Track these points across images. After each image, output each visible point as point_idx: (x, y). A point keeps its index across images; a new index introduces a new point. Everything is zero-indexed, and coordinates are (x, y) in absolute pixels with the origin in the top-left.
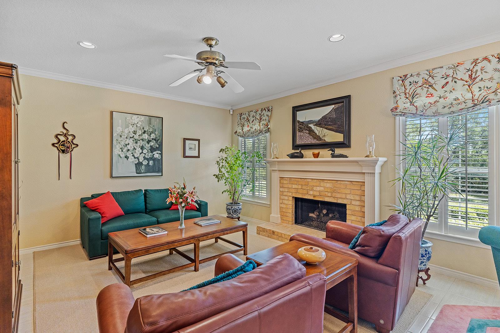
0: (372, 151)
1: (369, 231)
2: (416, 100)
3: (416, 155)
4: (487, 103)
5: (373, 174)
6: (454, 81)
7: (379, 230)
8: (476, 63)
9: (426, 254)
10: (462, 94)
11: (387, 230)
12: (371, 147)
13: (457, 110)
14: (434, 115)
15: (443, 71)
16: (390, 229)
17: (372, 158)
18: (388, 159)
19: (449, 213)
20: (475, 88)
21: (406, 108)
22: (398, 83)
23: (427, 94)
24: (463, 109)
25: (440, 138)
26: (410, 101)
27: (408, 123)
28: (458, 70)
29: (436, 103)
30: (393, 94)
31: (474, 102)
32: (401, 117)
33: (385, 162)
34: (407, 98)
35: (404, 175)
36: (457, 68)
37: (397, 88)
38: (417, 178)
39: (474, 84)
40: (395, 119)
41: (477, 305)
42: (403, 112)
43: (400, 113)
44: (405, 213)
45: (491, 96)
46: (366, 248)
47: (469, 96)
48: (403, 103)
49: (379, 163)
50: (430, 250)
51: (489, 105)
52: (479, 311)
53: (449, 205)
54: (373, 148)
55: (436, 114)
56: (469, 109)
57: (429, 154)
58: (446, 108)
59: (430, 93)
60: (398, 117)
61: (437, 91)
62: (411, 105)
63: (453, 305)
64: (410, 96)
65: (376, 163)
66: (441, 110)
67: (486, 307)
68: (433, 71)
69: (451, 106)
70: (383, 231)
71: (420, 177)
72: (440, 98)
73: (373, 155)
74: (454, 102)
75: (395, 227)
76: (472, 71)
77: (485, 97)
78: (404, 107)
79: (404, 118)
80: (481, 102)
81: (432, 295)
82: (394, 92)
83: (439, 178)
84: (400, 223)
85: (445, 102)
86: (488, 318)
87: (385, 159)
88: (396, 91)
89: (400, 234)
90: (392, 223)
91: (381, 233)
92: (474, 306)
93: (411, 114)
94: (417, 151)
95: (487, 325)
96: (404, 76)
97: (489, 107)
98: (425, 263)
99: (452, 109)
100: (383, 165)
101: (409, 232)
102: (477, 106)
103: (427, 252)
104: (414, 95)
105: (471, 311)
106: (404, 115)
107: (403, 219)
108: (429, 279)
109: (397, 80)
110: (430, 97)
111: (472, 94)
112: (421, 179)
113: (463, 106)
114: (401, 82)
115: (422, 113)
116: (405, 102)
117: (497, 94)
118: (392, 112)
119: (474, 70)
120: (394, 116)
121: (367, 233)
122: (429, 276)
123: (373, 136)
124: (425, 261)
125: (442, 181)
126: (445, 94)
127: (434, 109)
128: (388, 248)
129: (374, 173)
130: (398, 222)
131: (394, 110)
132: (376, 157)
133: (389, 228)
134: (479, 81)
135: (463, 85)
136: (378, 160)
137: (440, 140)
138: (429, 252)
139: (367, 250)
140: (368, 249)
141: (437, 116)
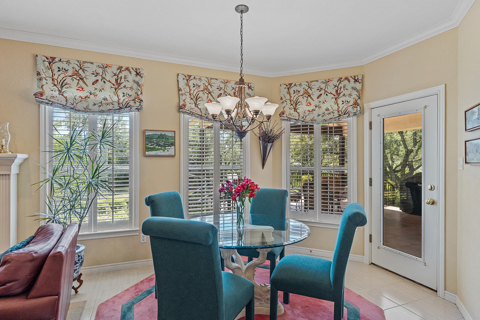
0: (6, 144)
1: (13, 260)
2: (65, 90)
3: (68, 152)
4: (129, 108)
5: (7, 177)
6: (103, 81)
7: (29, 253)
8: (121, 70)
9: (79, 260)
10: (110, 96)
11: (41, 249)
12: (4, 140)
13: (106, 109)
14: (85, 111)
15: (94, 68)
16: (44, 247)
17: (6, 154)
18: (29, 156)
19: (98, 211)
20: (120, 93)
21: (53, 97)
22: (44, 65)
23: (78, 86)
24: (111, 110)
25: (93, 135)
26: (59, 89)
27: (55, 114)
28: (107, 71)
29: (86, 99)
30: (37, 75)
31: (119, 105)
32: (47, 106)
33: (25, 160)
34: (55, 85)
35: (53, 176)
36: (106, 69)
37: (43, 70)
38: (69, 178)
39: (119, 89)
40: (39, 107)
41: (124, 290)
42: (50, 101)
43: (47, 101)
44: (55, 221)
45: (132, 103)
46: (8, 285)
47: (115, 98)
48: (50, 91)
49: (17, 162)
50: (83, 253)
51: (130, 110)
52: (126, 294)
53: (98, 202)
54: (6, 141)
55: (87, 110)
56: (116, 110)
57: (81, 151)
58: (97, 106)
59: (81, 87)
60: (43, 105)
61: (88, 86)
62: (60, 95)
63: (106, 301)
64: (58, 84)
65: (13, 161)
66: (91, 107)
67: (130, 288)
68: (84, 65)
69: (100, 105)
70: (36, 253)
71: (73, 176)
72: (91, 94)
73: (8, 151)
74: (104, 102)
75: (49, 241)
76: (118, 76)
77: (128, 102)
78: (52, 95)
79: (51, 107)
80: (125, 107)
81: (86, 301)
82: (38, 74)
83: (93, 177)
84: (55, 234)
85: (95, 99)
86: (133, 297)
87: (25, 156)
88: (42, 73)
89: (59, 250)
90: (43, 238)
91: (33, 256)
92: (122, 292)
93: (60, 104)
94: (69, 148)
95: (133, 303)
96: (51, 58)
97: (130, 112)
98: (78, 270)
99: (101, 108)
100: (22, 163)
101: (68, 244)
102: (122, 109)
103: (80, 258)
104: (64, 84)
105: (120, 298)
106: (51, 104)
107: (57, 228)
108: (82, 285)
109: (42, 61)
110: (81, 90)
111: (118, 98)
112: (74, 178)
113: (110, 107)
114: (47, 64)
115: (72, 106)
116: (52, 89)
117: (136, 103)
118: (35, 97)
119: (120, 76)
120: (39, 103)
121: (9, 262)
122: (81, 282)
123: (7, 124)
124: (78, 267)
125: (95, 180)
126: (95, 91)
127: (85, 104)
128: (43, 272)
129: (9, 175)
130: (52, 234)
131: (38, 96)
132: (12, 153)
133: (43, 245)
134: (123, 87)
135: (110, 87)
136: (16, 158)
137: (93, 137)
138: (82, 257)
139: (10, 287)
140: (12, 285)
141: (88, 112)
